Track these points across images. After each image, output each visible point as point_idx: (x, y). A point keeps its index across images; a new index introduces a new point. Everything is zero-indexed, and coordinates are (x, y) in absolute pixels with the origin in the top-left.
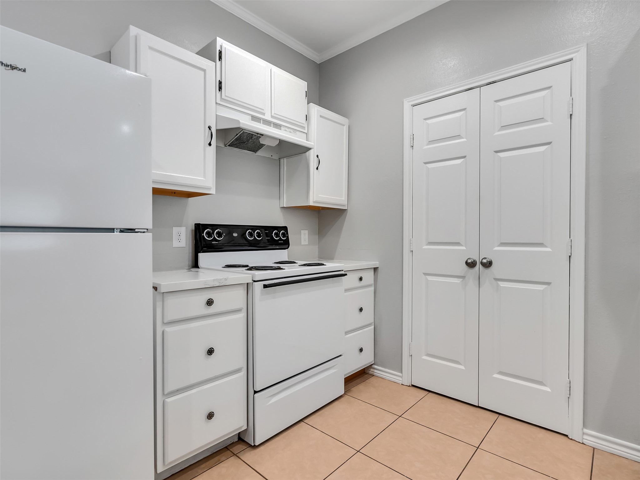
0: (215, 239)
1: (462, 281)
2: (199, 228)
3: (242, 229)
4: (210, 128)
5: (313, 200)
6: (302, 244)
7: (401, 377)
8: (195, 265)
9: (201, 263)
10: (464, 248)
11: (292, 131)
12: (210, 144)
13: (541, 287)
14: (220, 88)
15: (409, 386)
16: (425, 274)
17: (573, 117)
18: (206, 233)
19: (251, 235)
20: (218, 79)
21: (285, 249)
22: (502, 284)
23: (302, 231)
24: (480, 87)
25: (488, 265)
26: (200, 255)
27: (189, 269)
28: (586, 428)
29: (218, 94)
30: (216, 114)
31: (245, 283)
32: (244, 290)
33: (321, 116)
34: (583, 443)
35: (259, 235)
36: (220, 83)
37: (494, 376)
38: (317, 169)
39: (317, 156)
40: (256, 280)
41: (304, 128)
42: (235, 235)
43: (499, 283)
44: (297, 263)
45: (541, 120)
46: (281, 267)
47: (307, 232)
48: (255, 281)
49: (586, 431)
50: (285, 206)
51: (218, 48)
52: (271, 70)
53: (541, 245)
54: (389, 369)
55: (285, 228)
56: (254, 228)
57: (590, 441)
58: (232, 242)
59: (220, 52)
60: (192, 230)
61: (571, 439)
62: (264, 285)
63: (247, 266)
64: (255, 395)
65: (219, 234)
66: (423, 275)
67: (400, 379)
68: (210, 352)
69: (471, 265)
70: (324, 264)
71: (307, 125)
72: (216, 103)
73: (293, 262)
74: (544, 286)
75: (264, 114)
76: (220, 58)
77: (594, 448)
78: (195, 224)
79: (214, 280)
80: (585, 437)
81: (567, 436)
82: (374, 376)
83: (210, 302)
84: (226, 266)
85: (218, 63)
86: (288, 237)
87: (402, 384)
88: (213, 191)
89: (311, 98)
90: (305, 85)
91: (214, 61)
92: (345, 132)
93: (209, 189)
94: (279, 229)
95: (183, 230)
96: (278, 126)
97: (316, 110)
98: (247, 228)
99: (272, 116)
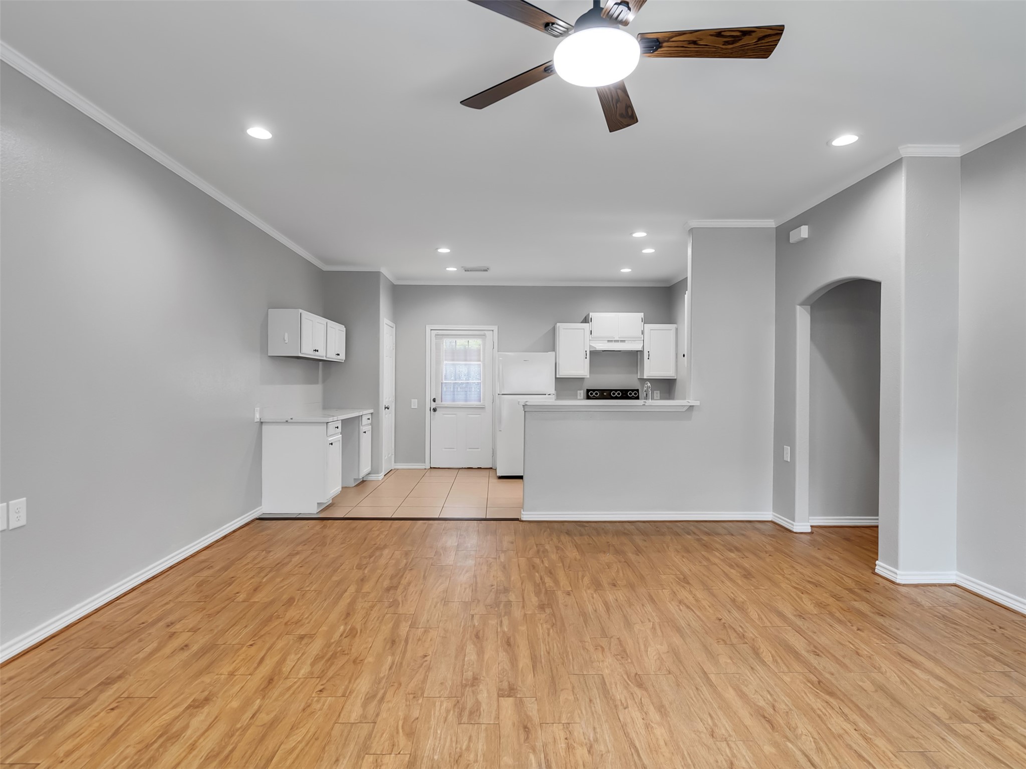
0: (595, 396)
2: (588, 390)
3: (609, 391)
4: (586, 352)
5: (647, 375)
11: (632, 341)
12: (587, 358)
14: (591, 334)
18: (590, 393)
19: (614, 394)
29: (591, 336)
30: (590, 345)
35: (619, 394)
38: (649, 359)
39: (648, 352)
41: (641, 339)
42: (605, 394)
47: (658, 392)
50: (639, 378)
51: (590, 317)
55: (638, 390)
56: (615, 391)
58: (603, 397)
59: (591, 319)
60: (585, 391)
65: (596, 394)
71: (643, 337)
72: (589, 340)
75: (614, 338)
76: (591, 321)
85: (591, 323)
86: (638, 395)
88: (588, 377)
89: (646, 321)
90: (641, 315)
91: (589, 323)
92: (673, 332)
93: (586, 376)
94: (633, 390)
95: (582, 391)
96: (624, 341)
97: (648, 327)
98: (612, 390)
99: (619, 338)
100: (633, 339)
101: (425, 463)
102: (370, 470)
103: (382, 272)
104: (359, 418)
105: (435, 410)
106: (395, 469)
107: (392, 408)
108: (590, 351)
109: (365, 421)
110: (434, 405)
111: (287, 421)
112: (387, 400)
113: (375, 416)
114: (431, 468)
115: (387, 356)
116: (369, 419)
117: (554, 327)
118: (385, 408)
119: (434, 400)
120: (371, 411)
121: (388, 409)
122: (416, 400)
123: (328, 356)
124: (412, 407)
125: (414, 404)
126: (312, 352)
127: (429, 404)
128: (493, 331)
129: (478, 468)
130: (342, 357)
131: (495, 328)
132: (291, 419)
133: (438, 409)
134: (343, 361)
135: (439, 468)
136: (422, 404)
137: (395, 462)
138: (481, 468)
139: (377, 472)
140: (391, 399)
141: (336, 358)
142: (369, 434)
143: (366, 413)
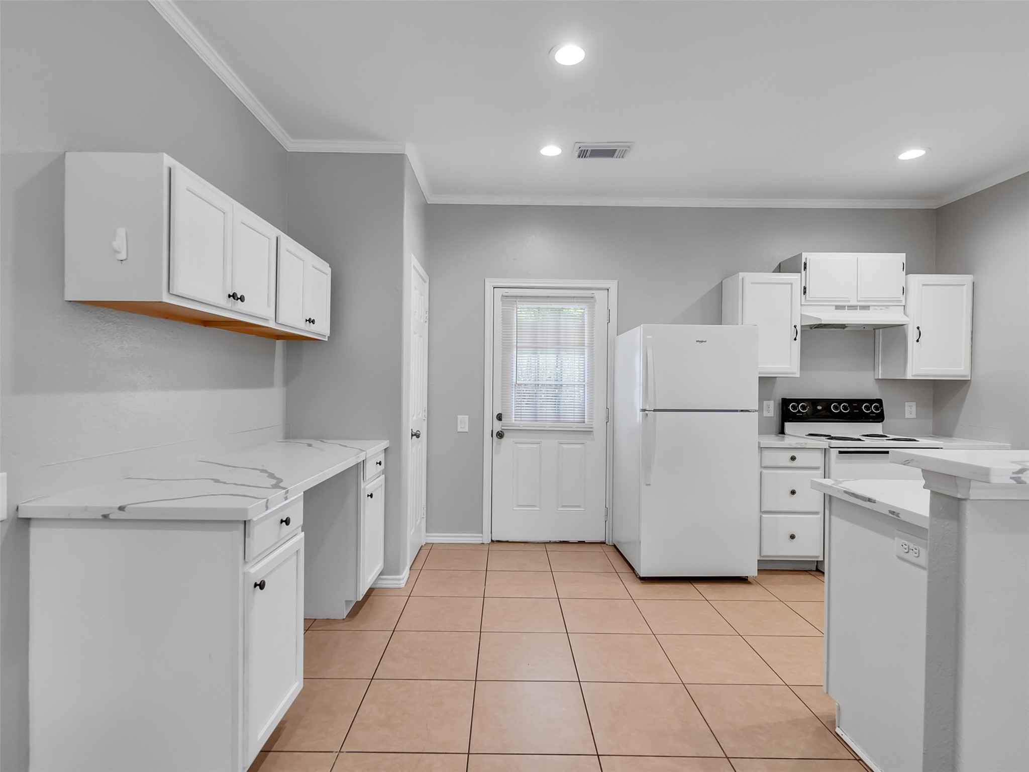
0: (799, 412)
2: (785, 402)
3: (827, 402)
4: (795, 327)
5: (912, 373)
6: (906, 417)
8: (782, 431)
9: (787, 430)
11: (884, 308)
12: (795, 339)
14: (805, 292)
18: (792, 406)
19: (836, 408)
20: (803, 285)
21: (879, 422)
23: (906, 403)
26: (787, 424)
27: (776, 435)
29: (803, 297)
30: (801, 314)
31: (822, 449)
32: (822, 454)
35: (845, 408)
36: (805, 288)
38: (918, 341)
39: (918, 328)
40: (832, 446)
41: (901, 301)
42: (819, 408)
44: (887, 437)
46: (862, 439)
47: (914, 404)
48: (831, 448)
50: (880, 378)
51: (803, 261)
52: (857, 259)
55: (880, 401)
56: (840, 402)
58: (817, 414)
59: (805, 264)
60: (779, 403)
62: (839, 451)
63: (830, 436)
65: (804, 407)
68: (793, 492)
70: (918, 440)
71: (904, 298)
72: (801, 305)
75: (849, 301)
76: (805, 268)
78: (782, 399)
79: (796, 443)
83: (793, 458)
84: (809, 434)
85: (803, 272)
86: (882, 411)
88: (798, 375)
89: (910, 268)
90: (901, 257)
91: (800, 272)
92: (966, 291)
93: (794, 373)
94: (871, 402)
95: (772, 403)
96: (866, 308)
97: (916, 280)
98: (832, 401)
99: (858, 301)
100: (886, 304)
101: (482, 533)
102: (383, 567)
103: (408, 156)
104: (358, 469)
105: (500, 435)
106: (426, 544)
107: (424, 435)
108: (801, 326)
109: (371, 469)
110: (498, 426)
111: (105, 517)
112: (414, 418)
113: (392, 454)
114: (492, 541)
115: (415, 333)
116: (380, 463)
117: (722, 282)
118: (412, 435)
119: (499, 417)
120: (385, 444)
121: (418, 436)
122: (467, 416)
123: (280, 321)
124: (460, 430)
125: (463, 423)
126: (224, 302)
127: (490, 425)
128: (608, 289)
129: (580, 542)
130: (322, 328)
131: (613, 285)
132: (121, 509)
133: (506, 434)
134: (326, 339)
135: (507, 542)
136: (477, 423)
137: (427, 531)
138: (583, 542)
139: (397, 572)
140: (420, 416)
141: (307, 329)
142: (379, 496)
143: (374, 450)
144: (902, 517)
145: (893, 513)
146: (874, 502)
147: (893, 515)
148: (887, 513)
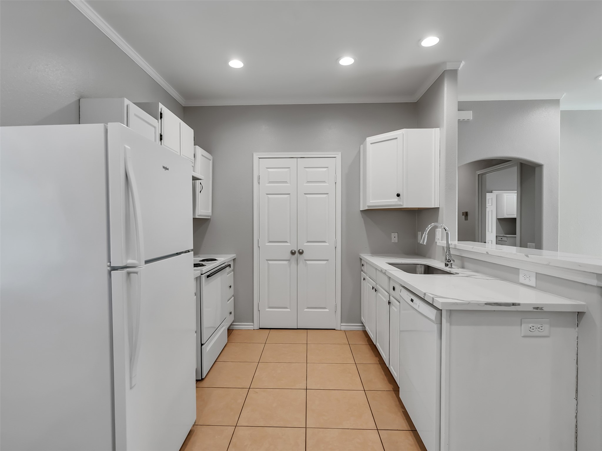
1: (288, 262)
5: (198, 214)
7: (253, 325)
10: (289, 244)
13: (325, 262)
14: (161, 139)
15: (258, 329)
16: (267, 260)
17: (336, 183)
20: (160, 132)
22: (308, 262)
24: (297, 158)
25: (301, 253)
28: (342, 323)
29: (160, 143)
33: (202, 155)
34: (341, 330)
36: (161, 136)
37: (305, 310)
38: (200, 192)
39: (201, 183)
43: (307, 262)
44: (218, 260)
45: (324, 182)
46: (204, 264)
48: (202, 274)
49: (342, 324)
51: (160, 111)
52: (180, 123)
53: (324, 242)
54: (244, 323)
57: (343, 328)
59: (161, 114)
61: (337, 330)
62: (207, 276)
64: (202, 347)
66: (266, 261)
67: (252, 326)
69: (293, 253)
70: (217, 259)
73: (215, 259)
74: (326, 262)
76: (161, 117)
77: (345, 331)
80: (342, 327)
81: (334, 329)
82: (233, 330)
85: (160, 121)
87: (254, 330)
90: (192, 132)
144: (545, 309)
145: (537, 308)
146: (519, 305)
147: (537, 309)
148: (532, 310)
